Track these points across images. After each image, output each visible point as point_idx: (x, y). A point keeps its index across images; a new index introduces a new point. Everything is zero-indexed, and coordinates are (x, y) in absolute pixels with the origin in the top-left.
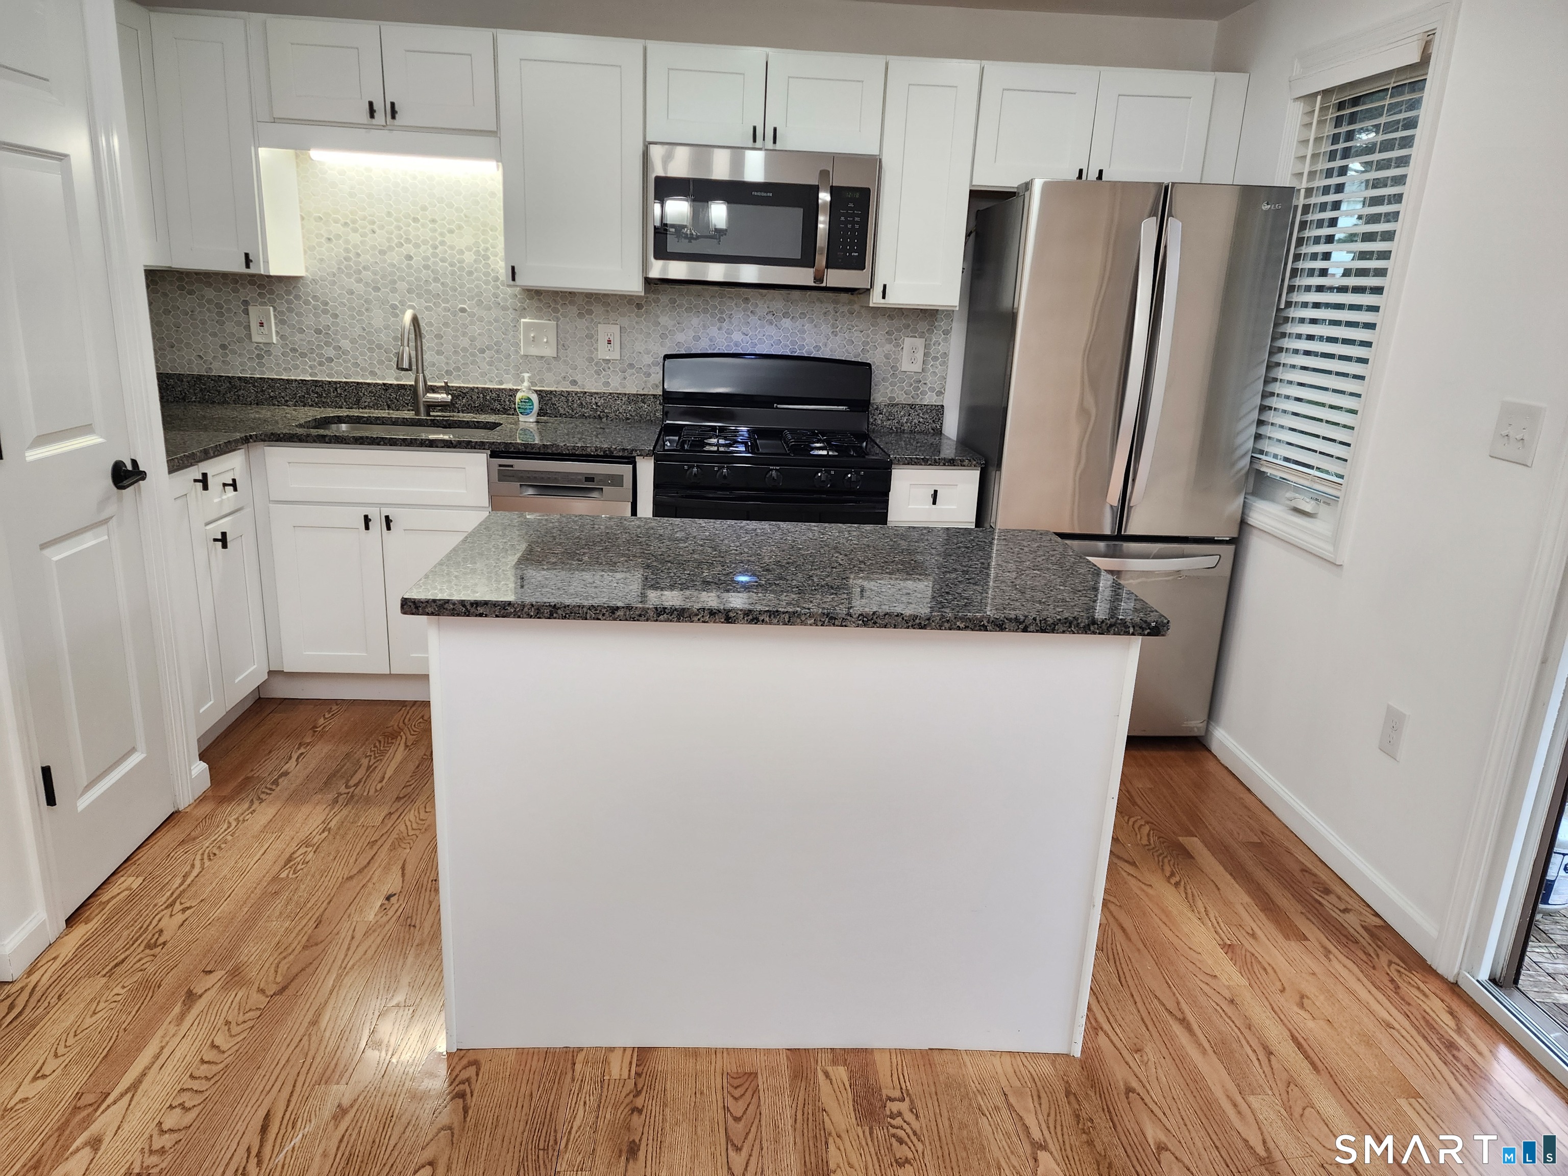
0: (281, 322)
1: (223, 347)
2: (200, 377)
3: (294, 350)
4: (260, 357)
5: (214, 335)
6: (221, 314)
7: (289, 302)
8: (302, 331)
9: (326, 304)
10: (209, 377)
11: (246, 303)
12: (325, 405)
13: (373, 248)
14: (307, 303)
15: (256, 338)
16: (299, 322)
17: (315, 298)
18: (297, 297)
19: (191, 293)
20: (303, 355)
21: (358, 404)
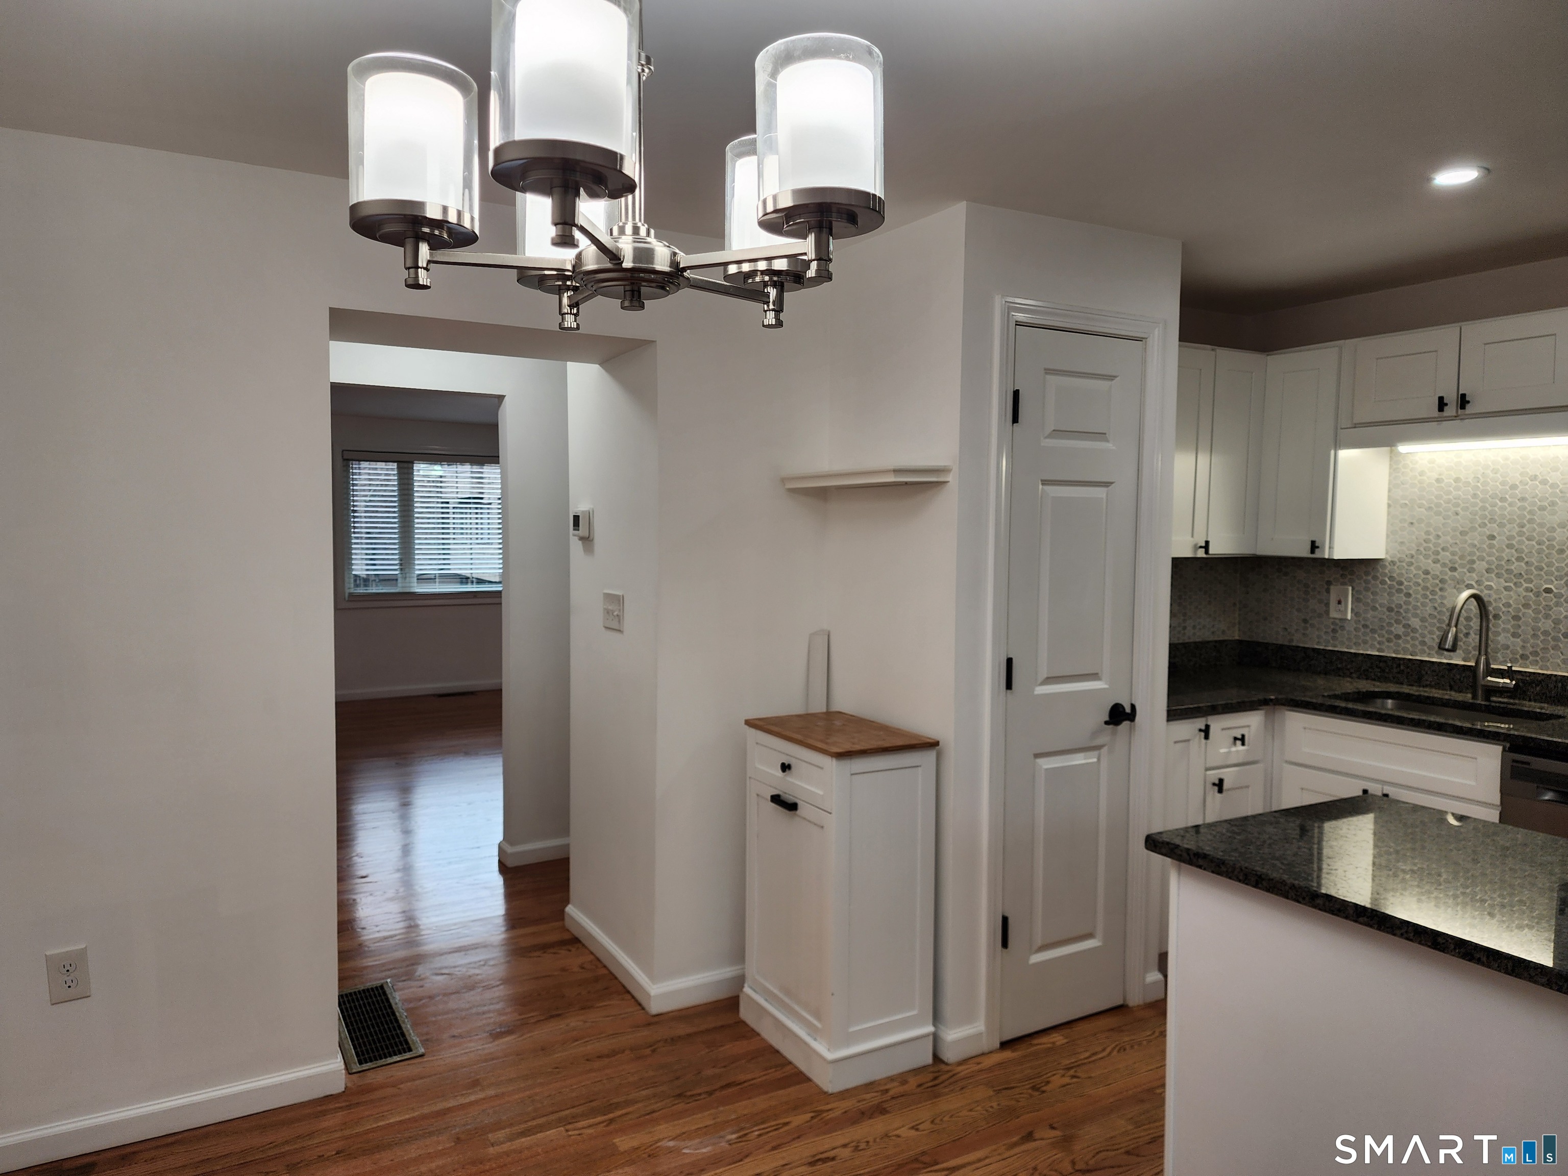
0: (1356, 600)
1: (1305, 621)
2: (1281, 647)
3: (1365, 626)
4: (1334, 631)
5: (1299, 610)
6: (1306, 593)
7: (1367, 582)
8: (1374, 609)
9: (1401, 583)
10: (1288, 647)
11: (1329, 583)
12: (1386, 680)
13: (1454, 529)
14: (1383, 582)
15: (1334, 614)
16: (1373, 600)
17: (1391, 578)
18: (1375, 578)
19: (1286, 574)
20: (1373, 631)
21: (1419, 682)
